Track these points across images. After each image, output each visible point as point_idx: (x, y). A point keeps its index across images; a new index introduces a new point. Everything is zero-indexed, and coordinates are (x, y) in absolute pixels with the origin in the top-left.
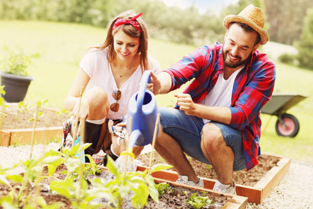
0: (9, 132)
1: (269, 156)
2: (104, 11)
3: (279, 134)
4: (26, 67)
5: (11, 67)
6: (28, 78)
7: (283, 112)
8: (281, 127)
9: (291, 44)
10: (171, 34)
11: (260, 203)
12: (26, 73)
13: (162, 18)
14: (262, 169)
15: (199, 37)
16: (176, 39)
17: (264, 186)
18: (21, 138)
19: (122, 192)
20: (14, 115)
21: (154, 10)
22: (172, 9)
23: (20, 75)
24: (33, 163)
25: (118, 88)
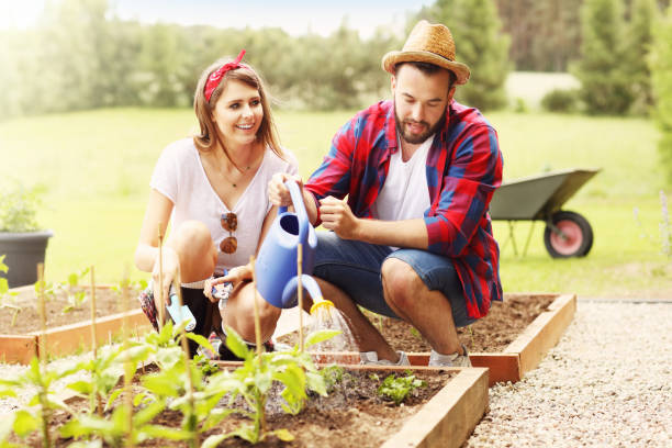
0: (32, 337)
1: (532, 297)
2: (161, 73)
3: (554, 254)
4: (33, 213)
5: (4, 218)
6: (41, 233)
7: (555, 210)
8: (556, 240)
9: (564, 70)
10: (309, 95)
11: (519, 380)
12: (35, 225)
13: (285, 65)
14: (521, 321)
15: (369, 90)
16: (322, 102)
17: (522, 348)
18: (57, 343)
19: (260, 384)
20: (32, 308)
21: (265, 51)
22: (301, 40)
23: (26, 230)
24: (102, 364)
25: (228, 207)
